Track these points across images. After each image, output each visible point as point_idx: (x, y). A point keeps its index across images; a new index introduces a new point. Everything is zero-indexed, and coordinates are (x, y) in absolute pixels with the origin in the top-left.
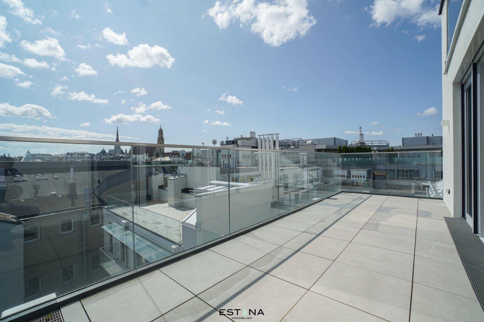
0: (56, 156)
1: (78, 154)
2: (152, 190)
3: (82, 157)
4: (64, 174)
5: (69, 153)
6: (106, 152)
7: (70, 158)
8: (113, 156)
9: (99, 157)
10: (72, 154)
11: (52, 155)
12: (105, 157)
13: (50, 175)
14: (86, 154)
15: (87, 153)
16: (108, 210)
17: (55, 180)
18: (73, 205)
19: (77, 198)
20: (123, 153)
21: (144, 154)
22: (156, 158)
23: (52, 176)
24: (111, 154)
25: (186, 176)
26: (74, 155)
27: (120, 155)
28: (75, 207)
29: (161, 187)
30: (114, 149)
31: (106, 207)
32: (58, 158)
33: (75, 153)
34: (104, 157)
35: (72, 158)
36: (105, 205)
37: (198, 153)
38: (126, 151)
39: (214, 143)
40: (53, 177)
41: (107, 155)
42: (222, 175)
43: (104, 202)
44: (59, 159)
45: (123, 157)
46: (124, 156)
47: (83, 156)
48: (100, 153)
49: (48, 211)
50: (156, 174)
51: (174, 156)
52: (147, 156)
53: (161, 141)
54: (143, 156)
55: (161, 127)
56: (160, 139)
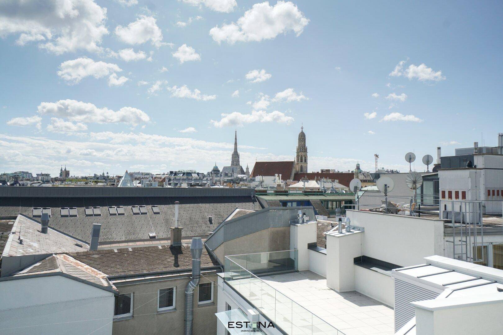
0: (158, 176)
1: (184, 174)
2: (296, 251)
3: (188, 178)
4: (166, 206)
5: (173, 172)
6: (219, 171)
7: (173, 179)
8: (230, 178)
9: (211, 179)
10: (176, 174)
11: (153, 174)
12: (218, 178)
13: (150, 207)
14: (193, 173)
15: (195, 173)
16: (225, 282)
17: (155, 215)
18: (176, 265)
19: (182, 253)
20: (242, 172)
21: (274, 175)
22: (295, 183)
23: (152, 208)
24: (226, 175)
25: (362, 232)
26: (179, 174)
27: (240, 176)
28: (179, 268)
29: (312, 247)
30: (230, 165)
31: (222, 275)
32: (159, 180)
33: (180, 172)
34: (216, 178)
35: (175, 179)
36: (221, 272)
37: (386, 185)
38: (247, 169)
39: (410, 159)
40: (153, 211)
41: (221, 176)
42: (447, 238)
43: (219, 265)
44: (161, 180)
45: (244, 180)
46: (244, 176)
47: (190, 177)
48: (211, 173)
49: (145, 272)
50: (303, 222)
51: (325, 180)
52: (279, 179)
53: (303, 154)
54: (272, 178)
55: (302, 128)
56: (302, 149)
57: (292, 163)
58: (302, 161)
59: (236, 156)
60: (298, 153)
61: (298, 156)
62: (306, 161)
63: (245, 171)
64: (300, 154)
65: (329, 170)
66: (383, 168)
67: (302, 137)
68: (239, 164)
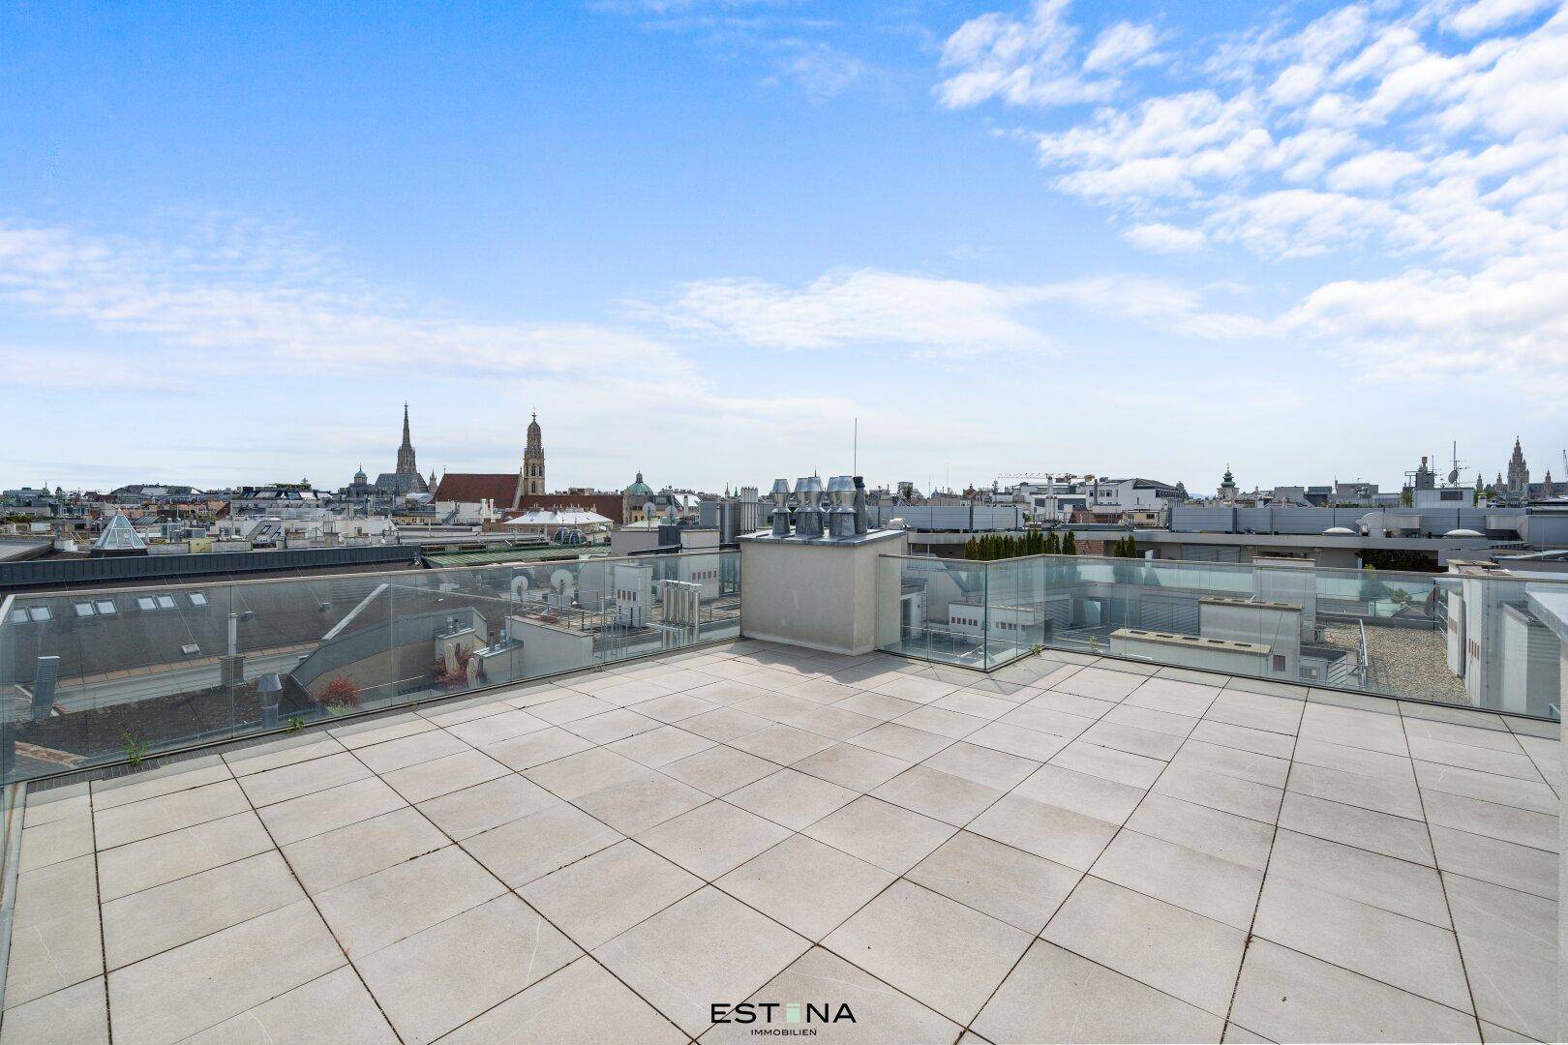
5: (251, 488)
6: (367, 484)
10: (258, 492)
15: (310, 489)
20: (421, 487)
21: (479, 502)
22: (520, 516)
25: (520, 647)
27: (418, 496)
30: (394, 472)
38: (433, 479)
46: (426, 494)
48: (349, 489)
51: (575, 508)
52: (489, 506)
53: (536, 462)
54: (476, 506)
55: (534, 416)
56: (534, 453)
57: (516, 477)
58: (534, 474)
59: (406, 453)
60: (526, 460)
61: (526, 465)
62: (541, 473)
63: (428, 483)
64: (531, 461)
65: (582, 490)
66: (670, 487)
67: (534, 432)
68: (414, 469)
